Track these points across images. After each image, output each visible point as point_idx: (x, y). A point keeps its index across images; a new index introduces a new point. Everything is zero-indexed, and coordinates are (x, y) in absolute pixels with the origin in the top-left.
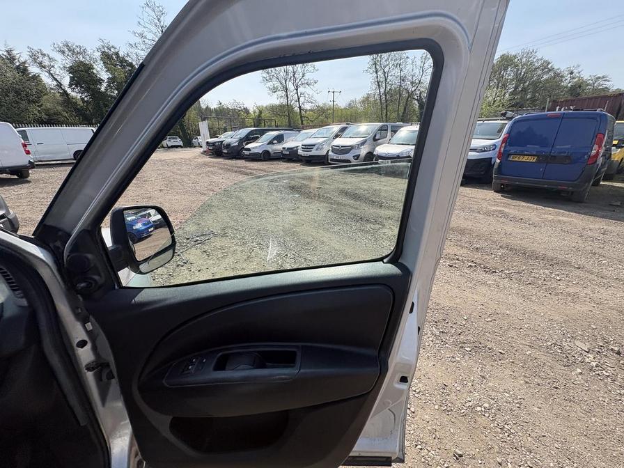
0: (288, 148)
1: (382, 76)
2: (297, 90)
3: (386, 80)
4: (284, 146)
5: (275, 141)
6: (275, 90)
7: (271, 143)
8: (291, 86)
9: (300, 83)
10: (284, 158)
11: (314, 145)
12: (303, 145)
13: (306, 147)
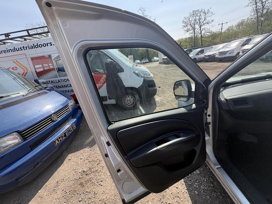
0: (208, 55)
1: (260, 5)
2: (200, 28)
3: (263, 7)
4: (205, 55)
5: (200, 53)
6: (188, 31)
7: (197, 54)
8: (197, 26)
9: (203, 24)
10: (204, 61)
11: (228, 51)
12: (219, 53)
13: (222, 53)
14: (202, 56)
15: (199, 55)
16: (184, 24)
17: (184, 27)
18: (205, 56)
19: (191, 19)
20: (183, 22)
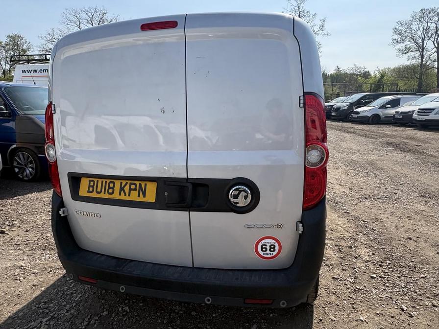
5: (389, 106)
11: (433, 109)
12: (419, 109)
13: (424, 111)
14: (392, 111)
15: (386, 108)
16: (396, 37)
17: (395, 42)
18: (396, 112)
19: (414, 27)
20: (396, 31)
